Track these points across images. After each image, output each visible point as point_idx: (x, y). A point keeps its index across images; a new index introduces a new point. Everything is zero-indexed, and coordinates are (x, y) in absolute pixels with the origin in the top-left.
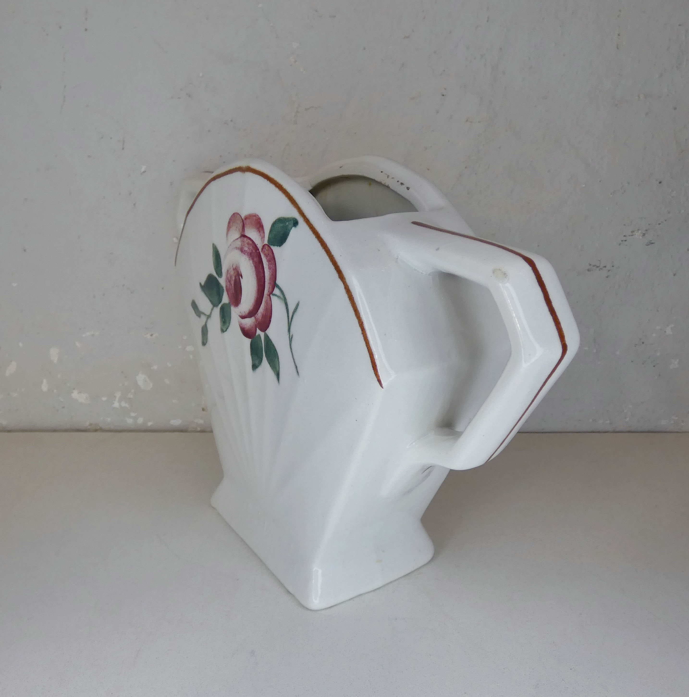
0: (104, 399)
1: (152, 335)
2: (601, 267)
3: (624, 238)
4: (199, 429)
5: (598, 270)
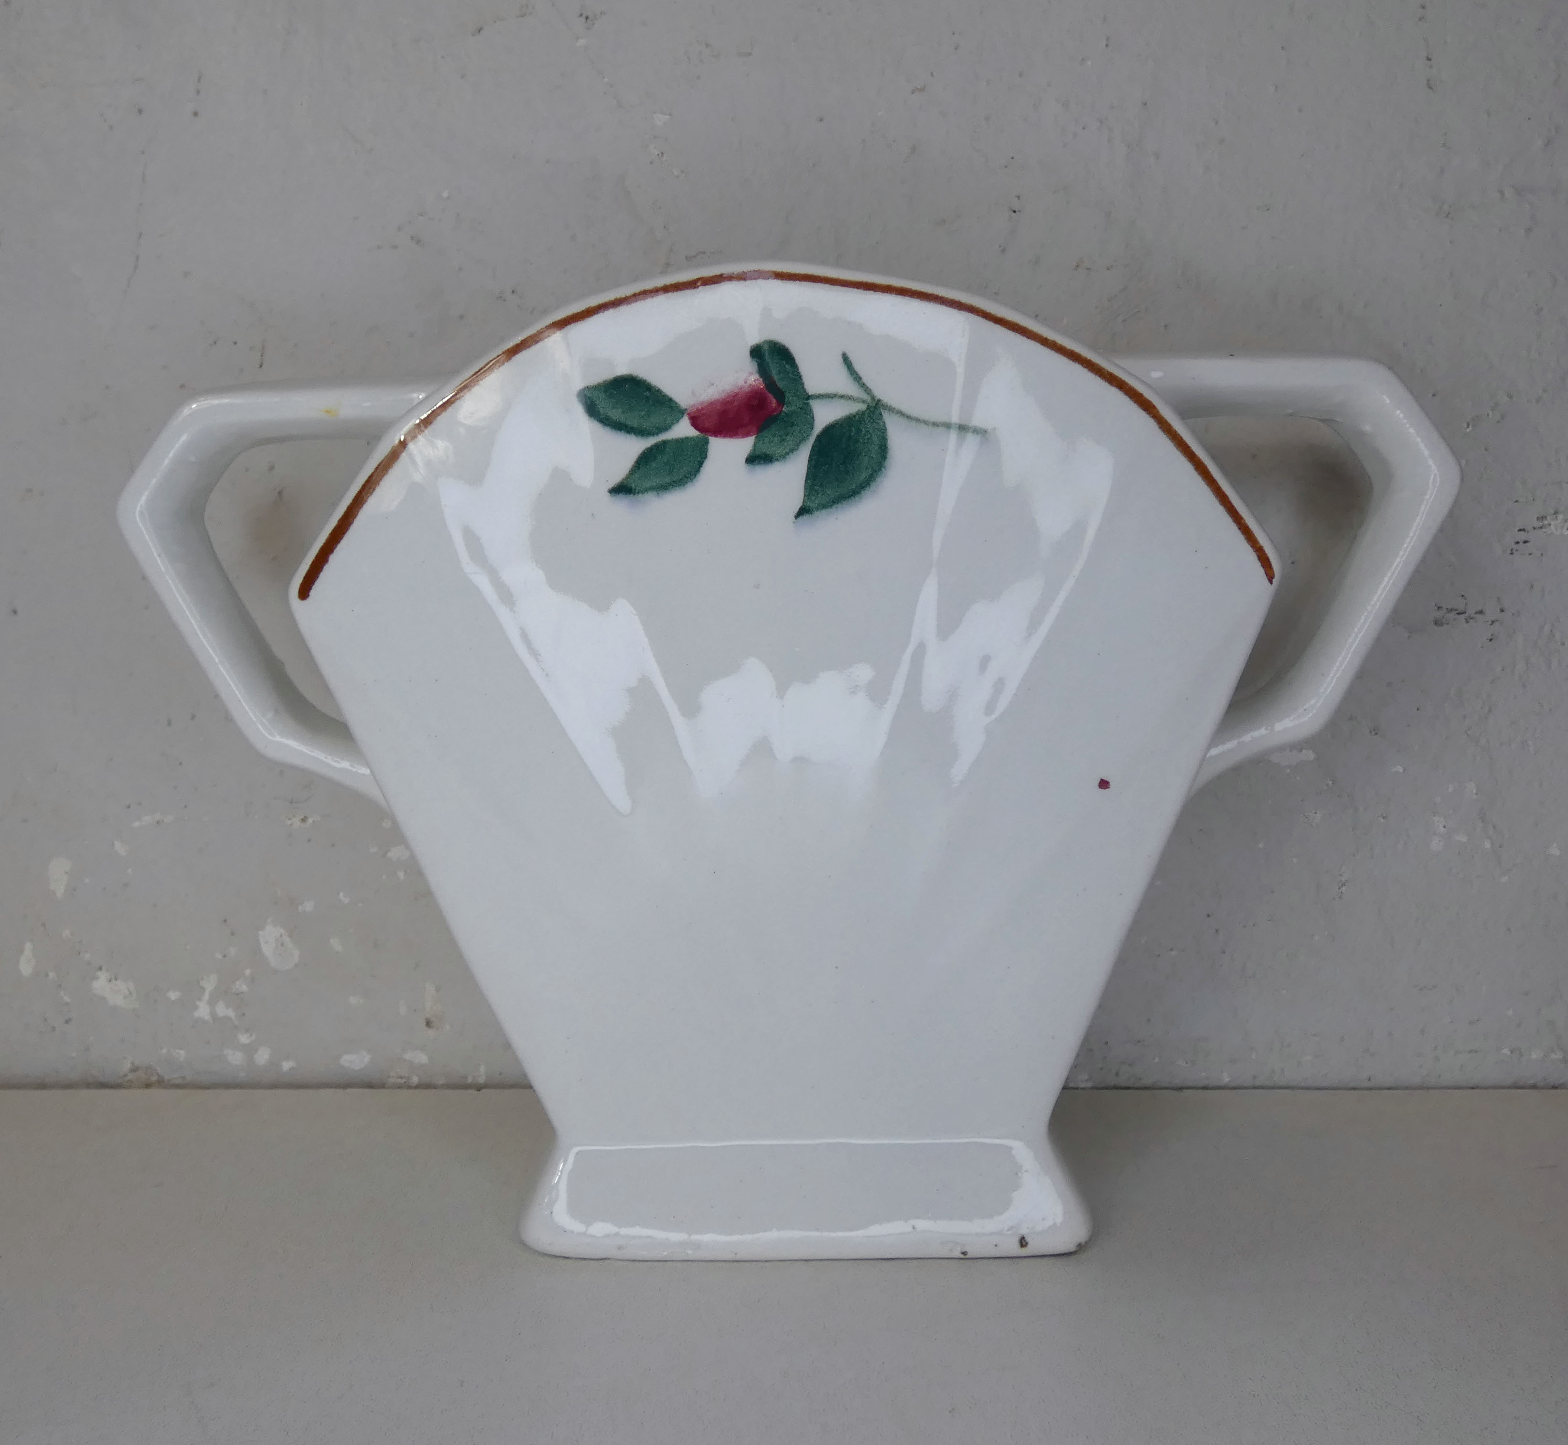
0: (173, 995)
1: (304, 820)
2: (1471, 611)
3: (1522, 536)
4: (415, 1080)
5: (1463, 621)
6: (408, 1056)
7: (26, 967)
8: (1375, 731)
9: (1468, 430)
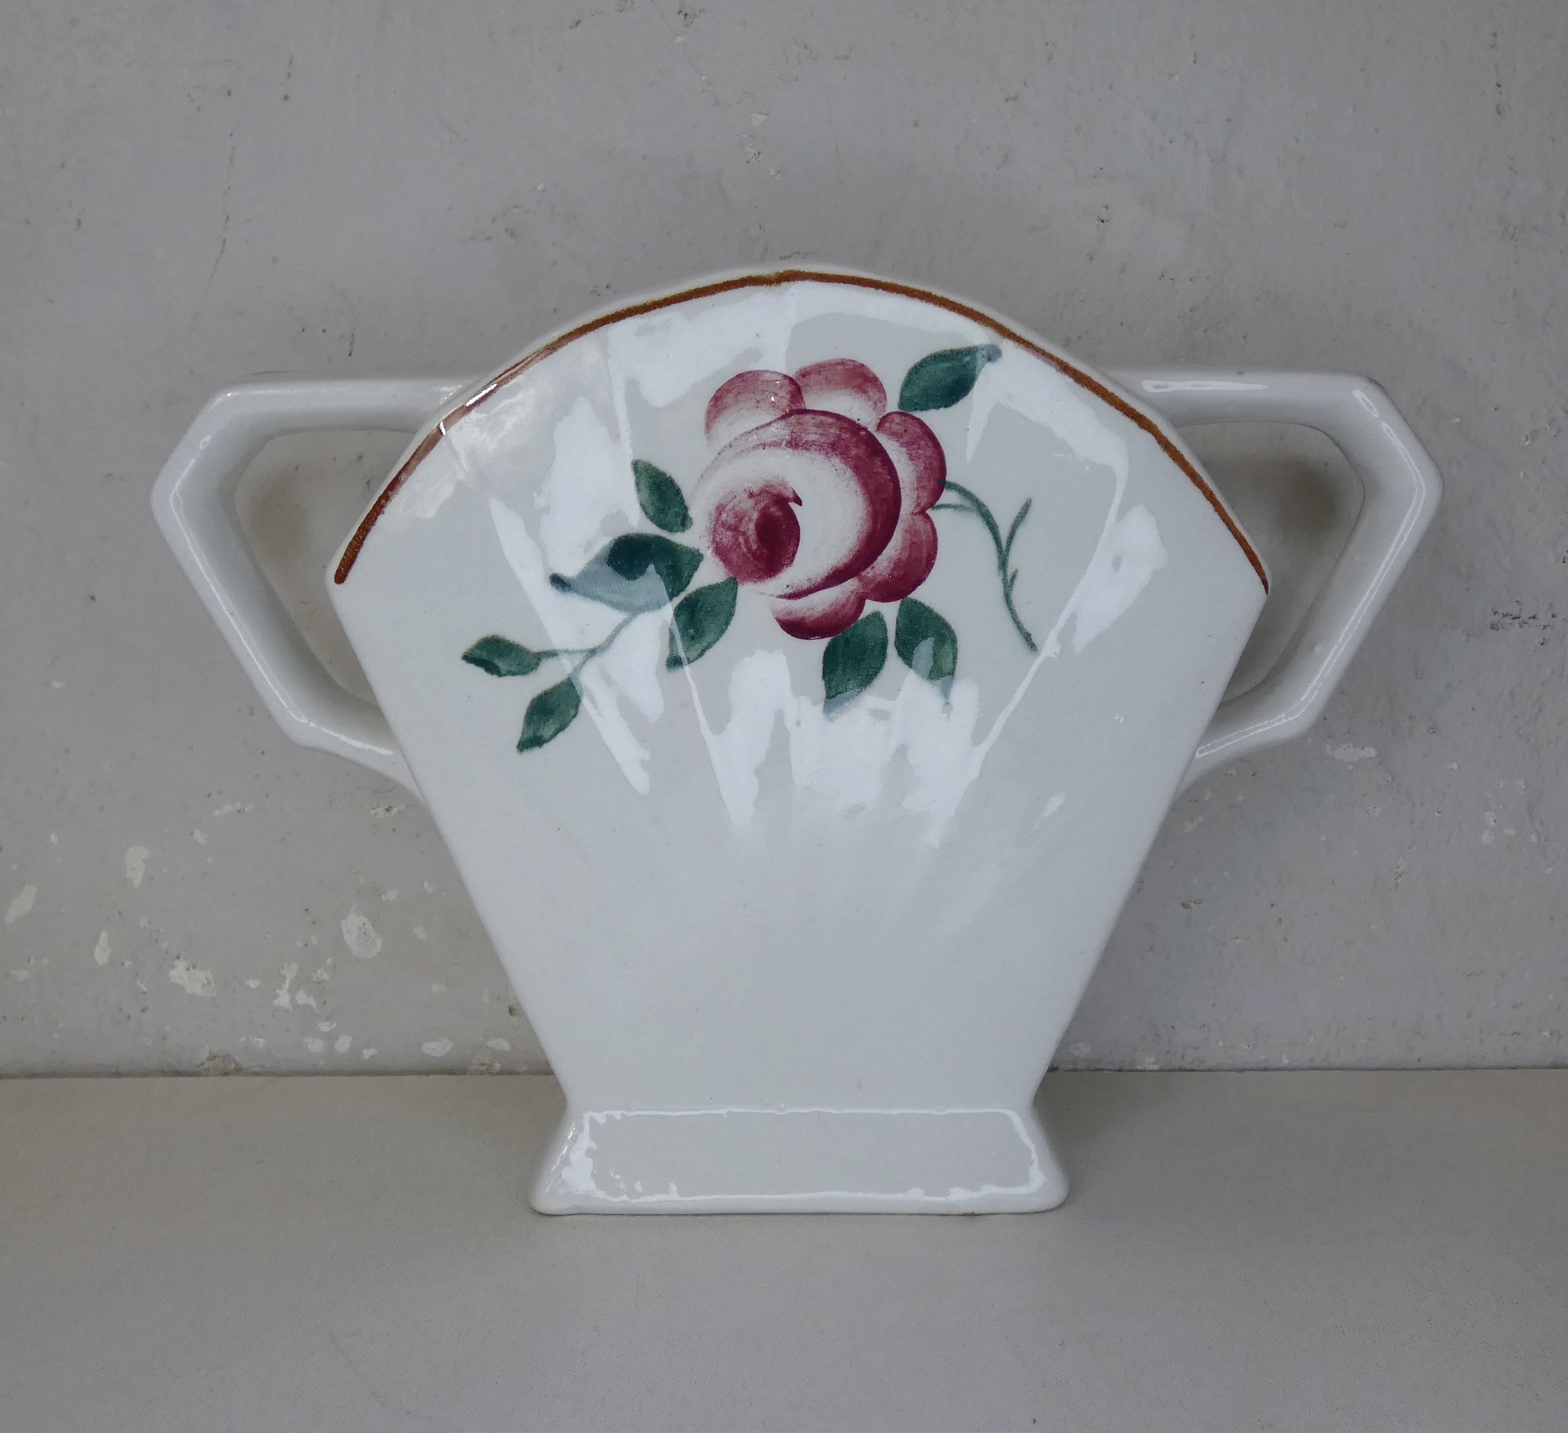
0: (253, 984)
1: (388, 810)
2: (1525, 616)
4: (497, 1066)
5: (1517, 625)
6: (491, 1043)
7: (101, 955)
8: (1433, 730)
9: (1527, 443)
